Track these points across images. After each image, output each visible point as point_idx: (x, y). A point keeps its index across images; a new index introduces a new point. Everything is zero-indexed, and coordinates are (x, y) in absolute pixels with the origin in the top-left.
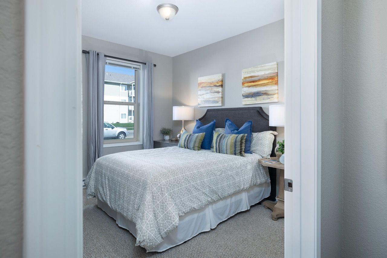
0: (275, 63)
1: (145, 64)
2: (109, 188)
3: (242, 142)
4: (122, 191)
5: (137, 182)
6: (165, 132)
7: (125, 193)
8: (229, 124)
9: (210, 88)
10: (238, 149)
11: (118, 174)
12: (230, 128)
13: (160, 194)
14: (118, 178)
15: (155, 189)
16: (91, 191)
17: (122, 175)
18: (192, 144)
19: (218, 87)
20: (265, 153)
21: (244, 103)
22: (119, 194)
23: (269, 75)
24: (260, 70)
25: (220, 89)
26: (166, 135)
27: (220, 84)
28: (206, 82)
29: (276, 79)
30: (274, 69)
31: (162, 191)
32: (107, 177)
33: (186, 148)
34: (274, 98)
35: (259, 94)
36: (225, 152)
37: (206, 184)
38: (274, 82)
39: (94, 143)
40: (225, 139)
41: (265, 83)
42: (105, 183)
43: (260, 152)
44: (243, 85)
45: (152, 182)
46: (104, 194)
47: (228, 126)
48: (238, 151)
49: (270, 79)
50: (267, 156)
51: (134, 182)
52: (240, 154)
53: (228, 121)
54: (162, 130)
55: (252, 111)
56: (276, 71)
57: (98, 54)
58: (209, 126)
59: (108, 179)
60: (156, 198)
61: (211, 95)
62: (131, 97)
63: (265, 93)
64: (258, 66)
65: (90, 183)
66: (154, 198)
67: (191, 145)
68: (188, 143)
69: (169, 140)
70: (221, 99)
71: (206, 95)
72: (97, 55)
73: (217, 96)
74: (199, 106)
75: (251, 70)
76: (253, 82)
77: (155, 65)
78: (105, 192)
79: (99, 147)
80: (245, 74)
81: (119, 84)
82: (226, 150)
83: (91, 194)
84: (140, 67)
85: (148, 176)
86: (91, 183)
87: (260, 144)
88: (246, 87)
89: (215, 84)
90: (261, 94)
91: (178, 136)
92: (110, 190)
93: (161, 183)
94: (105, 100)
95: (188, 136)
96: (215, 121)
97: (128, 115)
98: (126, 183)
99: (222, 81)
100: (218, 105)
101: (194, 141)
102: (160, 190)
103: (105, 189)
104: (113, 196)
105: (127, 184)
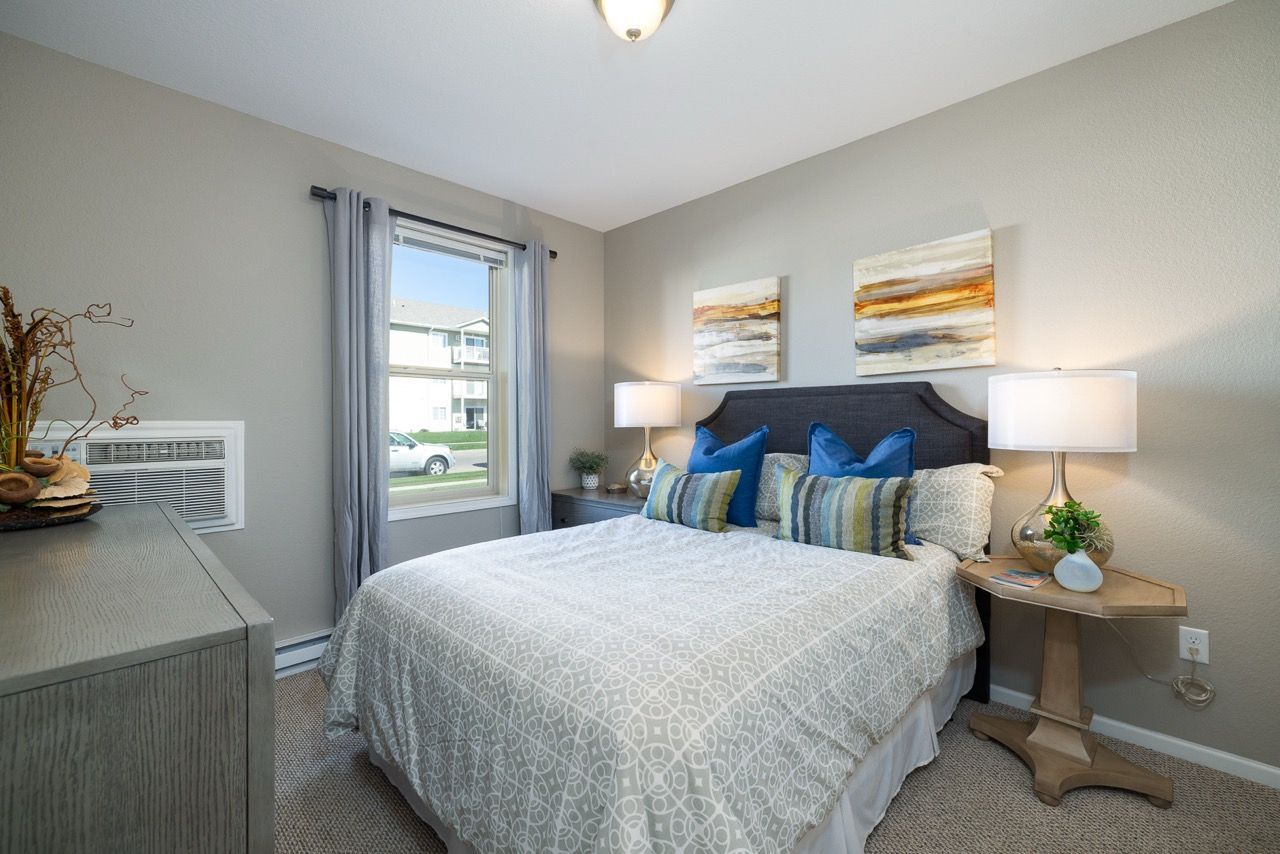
0: (986, 232)
1: (524, 248)
2: (415, 714)
3: (900, 507)
4: (478, 749)
5: (556, 724)
6: (583, 465)
7: (495, 766)
8: (826, 440)
9: (737, 323)
10: (886, 531)
11: (457, 666)
12: (835, 453)
13: (687, 804)
14: (457, 680)
15: (659, 778)
16: (342, 709)
17: (476, 671)
18: (698, 509)
19: (764, 321)
20: (970, 542)
21: (862, 370)
22: (464, 757)
23: (961, 276)
24: (925, 260)
25: (771, 327)
26: (589, 474)
27: (772, 309)
28: (722, 306)
29: (988, 288)
30: (981, 253)
31: (692, 789)
32: (407, 667)
33: (672, 522)
34: (982, 350)
35: (919, 340)
36: (833, 540)
37: (838, 703)
38: (981, 298)
39: (356, 510)
40: (832, 496)
41: (943, 303)
42: (401, 690)
43: (950, 538)
44: (857, 310)
45: (639, 743)
46: (396, 734)
47: (824, 449)
48: (886, 541)
49: (966, 287)
50: (977, 552)
51: (540, 720)
52: (893, 550)
53: (819, 432)
54: (574, 456)
55: (898, 396)
56: (989, 261)
57: (367, 205)
58: (749, 448)
59: (414, 678)
60: (666, 829)
61: (741, 346)
62: (459, 363)
63: (944, 337)
64: (918, 247)
65: (338, 676)
66: (659, 827)
67: (697, 512)
68: (684, 503)
69: (598, 488)
70: (775, 359)
71: (721, 346)
72: (364, 208)
73: (763, 349)
74: (696, 382)
75: (887, 262)
76: (899, 299)
77: (553, 254)
78: (401, 731)
79: (374, 520)
80: (868, 272)
81: (426, 330)
82: (839, 535)
83: (342, 720)
84: (507, 258)
85: (612, 704)
86: (341, 679)
87: (947, 511)
88: (869, 317)
89: (755, 311)
90: (929, 340)
91: (632, 478)
92: (423, 727)
93: (687, 745)
94: (392, 361)
95: (682, 482)
96: (765, 428)
97: (450, 411)
98: (498, 714)
99: (779, 301)
100: (768, 378)
101: (704, 499)
102: (686, 785)
103: (400, 716)
104: (434, 754)
105: (501, 721)
